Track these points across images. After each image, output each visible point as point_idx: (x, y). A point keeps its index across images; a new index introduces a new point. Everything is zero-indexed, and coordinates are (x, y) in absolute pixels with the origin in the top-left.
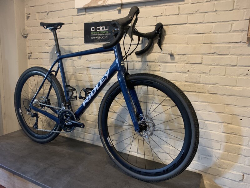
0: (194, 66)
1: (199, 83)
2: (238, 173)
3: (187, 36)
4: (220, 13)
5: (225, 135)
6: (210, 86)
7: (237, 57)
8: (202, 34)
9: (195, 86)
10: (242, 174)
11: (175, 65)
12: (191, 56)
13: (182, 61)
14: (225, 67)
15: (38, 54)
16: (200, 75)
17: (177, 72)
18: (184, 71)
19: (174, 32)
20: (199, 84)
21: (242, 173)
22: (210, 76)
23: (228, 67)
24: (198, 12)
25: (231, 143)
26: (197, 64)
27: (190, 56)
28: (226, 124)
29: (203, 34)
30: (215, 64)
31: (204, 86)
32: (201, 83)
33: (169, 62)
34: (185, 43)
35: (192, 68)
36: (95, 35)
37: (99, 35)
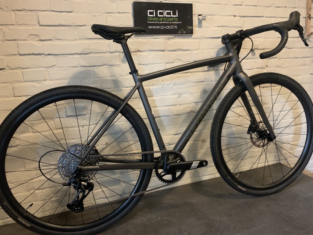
0: (271, 60)
4: (287, 9)
7: (298, 50)
11: (256, 61)
14: (291, 60)
16: (276, 69)
17: (258, 68)
18: (263, 67)
19: (253, 25)
22: (282, 69)
24: (273, 6)
28: (293, 110)
30: (286, 57)
33: (250, 58)
34: (263, 37)
35: (270, 63)
36: (156, 22)
37: (163, 22)
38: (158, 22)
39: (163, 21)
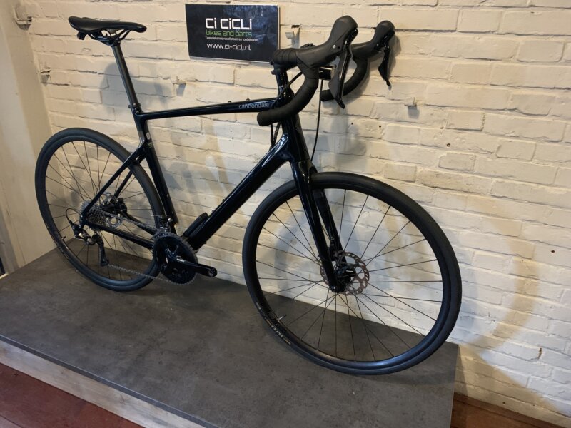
0: (462, 135)
1: (471, 173)
2: (531, 347)
3: (454, 62)
4: (540, 13)
5: (515, 279)
6: (495, 180)
7: (565, 122)
8: (491, 60)
9: (461, 178)
10: (539, 349)
11: (419, 130)
12: (459, 111)
13: (435, 121)
14: (534, 143)
15: (65, 72)
16: (475, 156)
17: (423, 145)
18: (438, 145)
19: (421, 50)
20: (470, 175)
21: (539, 346)
22: (498, 160)
23: (542, 142)
24: (486, 4)
25: (525, 294)
26: (471, 130)
27: (454, 110)
28: (520, 259)
29: (492, 62)
30: (513, 134)
31: (480, 179)
32: (476, 174)
33: (405, 120)
34: (447, 79)
35: (457, 139)
36: (218, 38)
37: (228, 39)
38: (221, 38)
39: (228, 36)
